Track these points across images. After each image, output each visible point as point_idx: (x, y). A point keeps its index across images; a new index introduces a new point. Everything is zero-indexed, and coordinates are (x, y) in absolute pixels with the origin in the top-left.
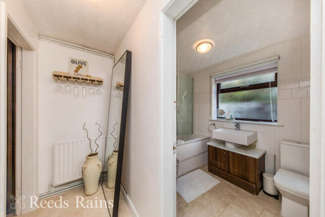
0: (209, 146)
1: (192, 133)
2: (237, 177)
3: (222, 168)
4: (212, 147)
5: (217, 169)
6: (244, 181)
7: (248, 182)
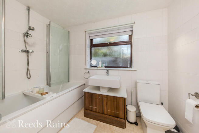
0: (85, 92)
1: (69, 82)
2: (110, 117)
3: (97, 111)
4: (88, 93)
5: (92, 112)
6: (116, 119)
7: (119, 119)
